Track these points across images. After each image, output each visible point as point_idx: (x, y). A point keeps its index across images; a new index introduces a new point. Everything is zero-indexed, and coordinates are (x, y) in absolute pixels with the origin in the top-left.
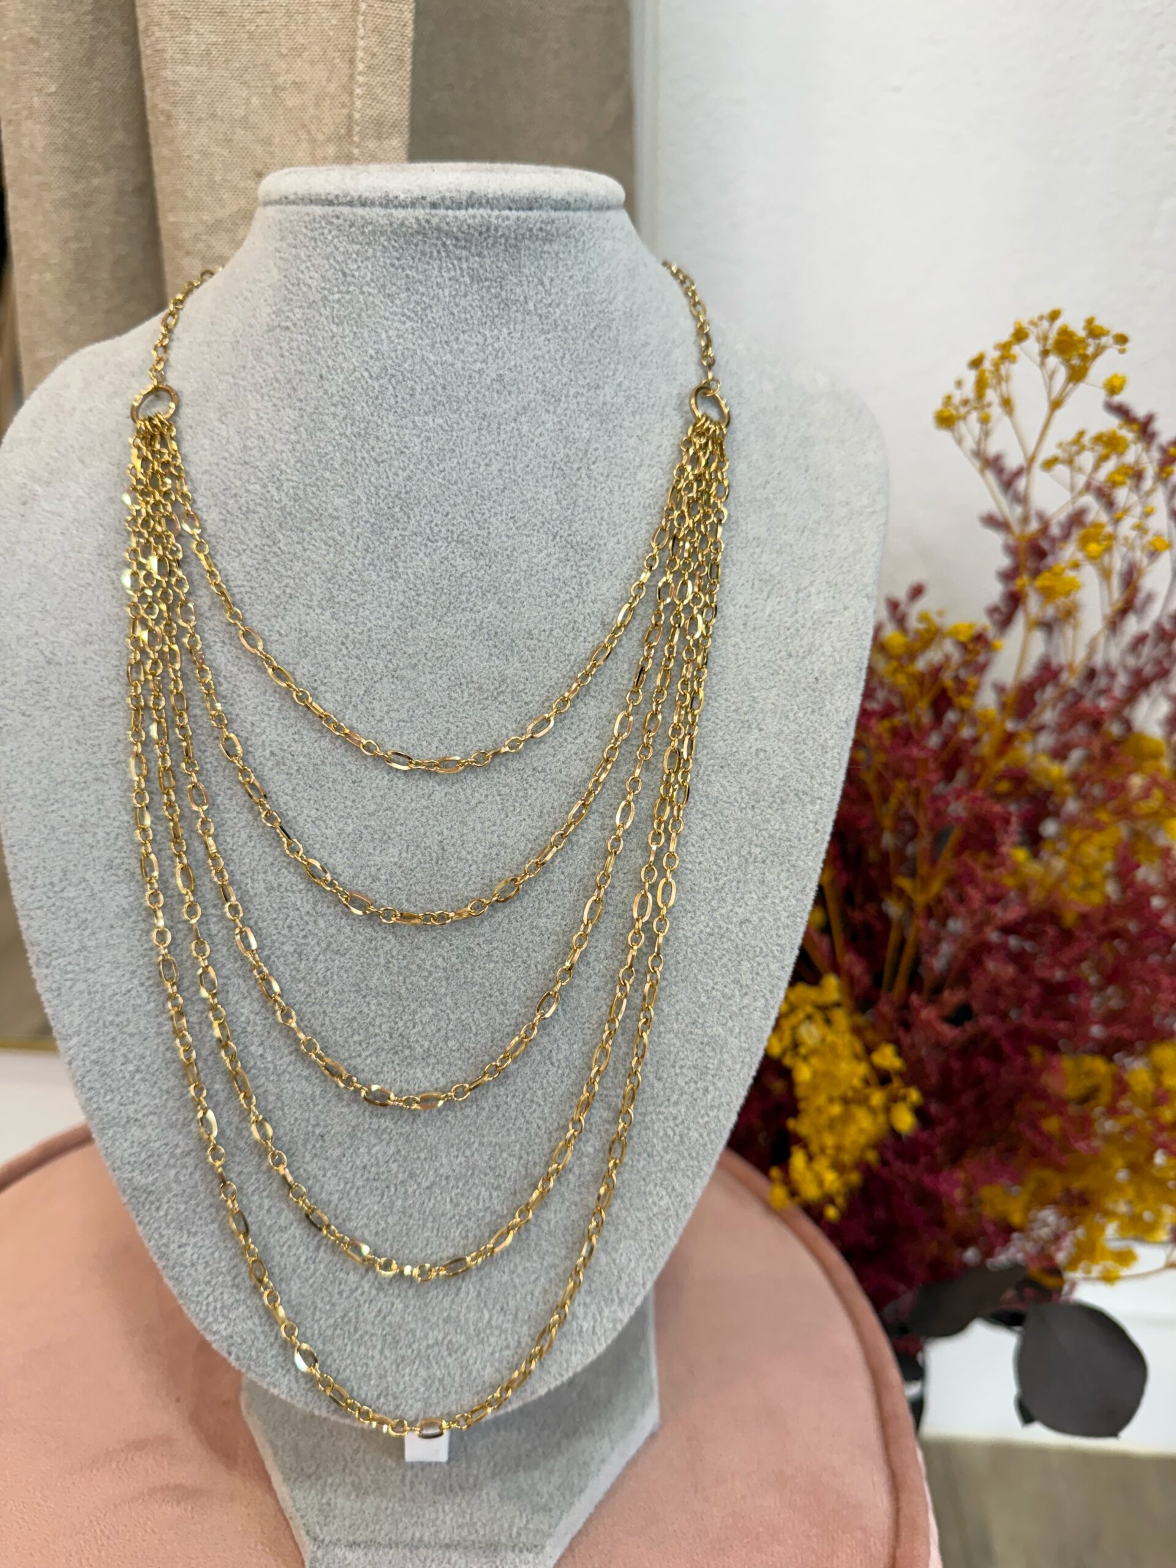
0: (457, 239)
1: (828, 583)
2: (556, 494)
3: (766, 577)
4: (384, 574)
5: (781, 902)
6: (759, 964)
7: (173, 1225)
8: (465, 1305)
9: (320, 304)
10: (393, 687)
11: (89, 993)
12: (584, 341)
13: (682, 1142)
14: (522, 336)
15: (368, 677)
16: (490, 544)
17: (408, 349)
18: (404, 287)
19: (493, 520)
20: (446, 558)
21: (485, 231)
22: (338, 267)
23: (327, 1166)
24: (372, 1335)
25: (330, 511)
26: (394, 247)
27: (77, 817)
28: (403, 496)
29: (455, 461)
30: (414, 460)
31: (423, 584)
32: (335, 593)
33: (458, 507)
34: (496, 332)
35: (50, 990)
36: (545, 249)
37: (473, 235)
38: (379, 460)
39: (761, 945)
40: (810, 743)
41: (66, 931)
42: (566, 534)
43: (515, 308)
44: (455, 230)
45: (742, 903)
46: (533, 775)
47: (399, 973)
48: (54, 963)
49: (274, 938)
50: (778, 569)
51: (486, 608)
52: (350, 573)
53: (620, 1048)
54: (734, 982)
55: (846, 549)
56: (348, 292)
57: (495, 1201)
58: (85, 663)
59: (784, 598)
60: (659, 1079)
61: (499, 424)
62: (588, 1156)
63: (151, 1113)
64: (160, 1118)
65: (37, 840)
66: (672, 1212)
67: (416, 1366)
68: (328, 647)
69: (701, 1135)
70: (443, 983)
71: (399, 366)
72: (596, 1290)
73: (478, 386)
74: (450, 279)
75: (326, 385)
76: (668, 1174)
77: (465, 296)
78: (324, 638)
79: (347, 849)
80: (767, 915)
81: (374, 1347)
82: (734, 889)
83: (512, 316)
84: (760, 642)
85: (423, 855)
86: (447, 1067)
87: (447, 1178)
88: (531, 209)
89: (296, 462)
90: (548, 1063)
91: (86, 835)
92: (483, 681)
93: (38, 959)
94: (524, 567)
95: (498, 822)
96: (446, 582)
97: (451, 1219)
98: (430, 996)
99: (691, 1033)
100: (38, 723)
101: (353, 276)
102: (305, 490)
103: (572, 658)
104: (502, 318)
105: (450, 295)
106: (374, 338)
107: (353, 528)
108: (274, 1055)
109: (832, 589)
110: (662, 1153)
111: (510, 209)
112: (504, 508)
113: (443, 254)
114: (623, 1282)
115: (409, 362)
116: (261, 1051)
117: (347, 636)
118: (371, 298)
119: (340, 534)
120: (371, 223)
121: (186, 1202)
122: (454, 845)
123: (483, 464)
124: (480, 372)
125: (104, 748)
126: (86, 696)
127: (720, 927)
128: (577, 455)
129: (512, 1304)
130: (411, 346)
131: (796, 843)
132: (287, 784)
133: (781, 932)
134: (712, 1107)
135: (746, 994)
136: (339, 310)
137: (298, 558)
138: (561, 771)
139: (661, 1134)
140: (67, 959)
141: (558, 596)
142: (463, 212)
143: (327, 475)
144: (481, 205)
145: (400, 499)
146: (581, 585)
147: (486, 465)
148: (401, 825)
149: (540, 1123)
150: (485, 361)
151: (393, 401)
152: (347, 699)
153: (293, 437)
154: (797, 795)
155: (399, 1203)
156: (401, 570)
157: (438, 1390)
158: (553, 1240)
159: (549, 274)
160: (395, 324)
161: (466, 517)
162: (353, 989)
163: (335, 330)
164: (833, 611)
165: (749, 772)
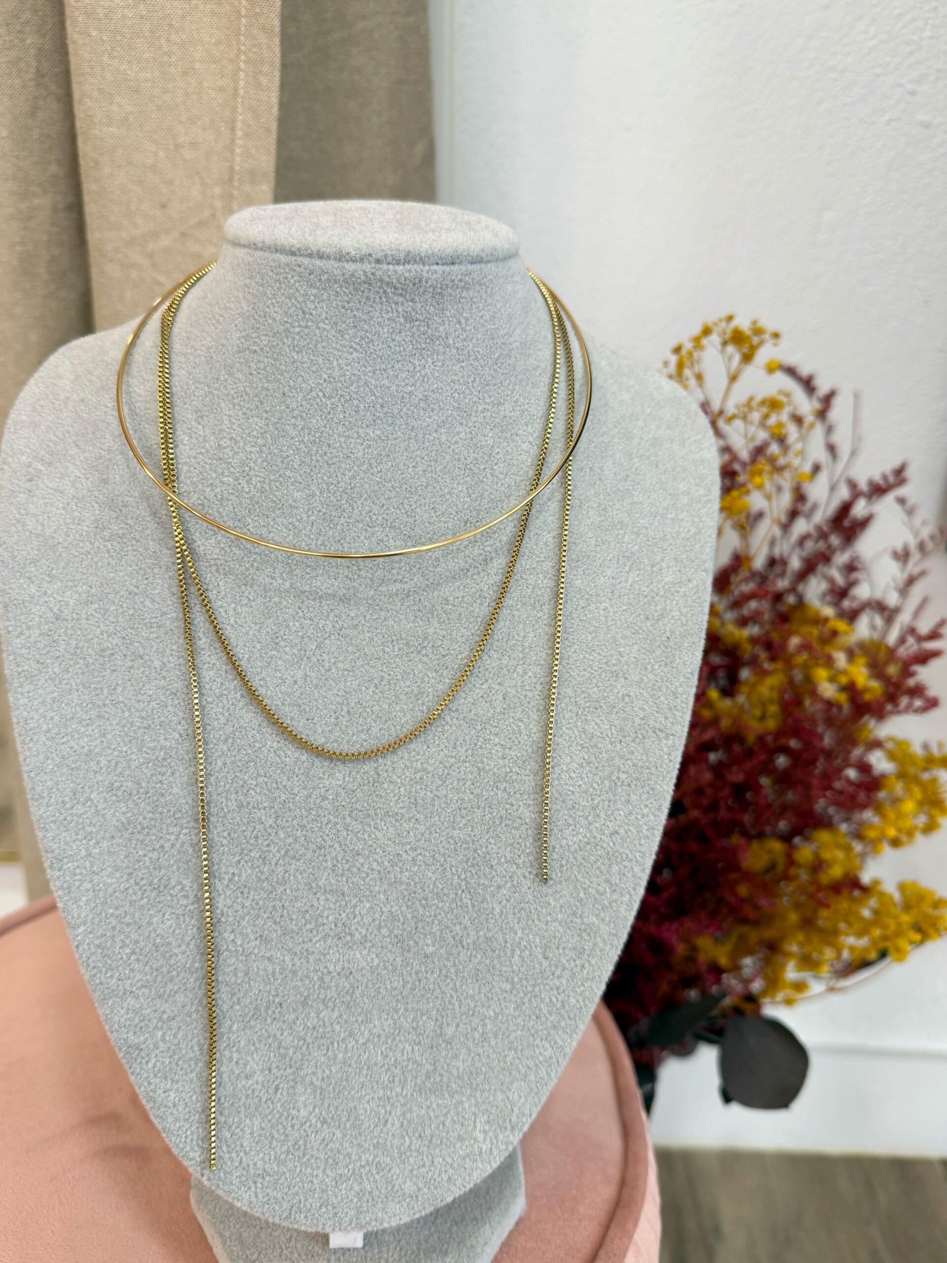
0: (395, 288)
1: (675, 559)
2: (467, 489)
3: (628, 554)
5: (643, 817)
6: (625, 867)
7: (159, 1075)
8: (390, 1134)
9: (284, 334)
10: (339, 643)
11: (94, 891)
12: (490, 368)
13: (563, 1006)
14: (443, 365)
15: (319, 635)
17: (354, 375)
18: (352, 325)
19: (418, 510)
20: (382, 541)
21: (418, 282)
22: (298, 306)
23: (284, 1028)
24: (317, 1158)
25: (291, 502)
26: (345, 292)
27: (83, 747)
28: (349, 491)
29: (390, 464)
30: (358, 463)
33: (391, 500)
34: (423, 362)
35: (62, 888)
36: (463, 295)
37: (408, 286)
38: (330, 462)
39: (628, 852)
40: (664, 690)
41: (74, 841)
43: (438, 342)
44: (394, 281)
45: (612, 818)
47: (342, 875)
48: (65, 867)
49: (244, 846)
50: (637, 547)
53: (516, 933)
54: (607, 881)
55: (688, 531)
56: (307, 327)
57: (416, 1054)
58: (87, 619)
59: (642, 572)
60: (546, 958)
61: (424, 434)
62: (490, 1018)
63: (143, 986)
64: (150, 989)
65: (50, 767)
66: (554, 1060)
67: (350, 1183)
69: (578, 1001)
70: (378, 883)
71: (347, 388)
72: (494, 1120)
73: (408, 405)
74: (389, 319)
75: (288, 401)
76: (552, 1032)
77: (400, 333)
79: (302, 774)
80: (631, 828)
81: (318, 1167)
82: (606, 808)
83: (436, 348)
84: (625, 608)
85: (362, 778)
86: (380, 950)
87: (379, 1036)
88: (453, 263)
89: (263, 462)
90: (460, 946)
91: (92, 764)
92: (409, 638)
93: (52, 863)
95: (422, 753)
97: (381, 1068)
98: (368, 893)
99: (572, 922)
100: (50, 670)
101: (311, 314)
102: (270, 484)
103: (480, 620)
104: (428, 350)
105: (388, 332)
106: (328, 365)
107: (309, 516)
108: (243, 940)
109: (679, 564)
110: (547, 1015)
111: (437, 264)
112: (427, 501)
113: (384, 300)
114: (515, 1114)
115: (355, 385)
116: (232, 937)
118: (325, 333)
119: (298, 520)
120: (327, 273)
121: (170, 1057)
122: (386, 771)
123: (411, 466)
124: (410, 393)
125: (106, 691)
126: (88, 647)
127: (595, 838)
128: (484, 458)
129: (428, 1132)
130: (357, 372)
131: (654, 770)
133: (643, 841)
134: (587, 980)
135: (615, 891)
136: (298, 341)
138: (470, 711)
139: (547, 1000)
140: (76, 864)
142: (401, 267)
143: (288, 473)
144: (415, 261)
145: (346, 493)
147: (414, 467)
149: (453, 993)
150: (414, 385)
151: (342, 417)
152: (303, 652)
153: (260, 441)
154: (654, 732)
155: (341, 1056)
157: (368, 1201)
158: (460, 1083)
159: (465, 315)
160: (345, 355)
161: (398, 508)
162: (306, 887)
163: (296, 357)
164: (680, 582)
165: (617, 713)
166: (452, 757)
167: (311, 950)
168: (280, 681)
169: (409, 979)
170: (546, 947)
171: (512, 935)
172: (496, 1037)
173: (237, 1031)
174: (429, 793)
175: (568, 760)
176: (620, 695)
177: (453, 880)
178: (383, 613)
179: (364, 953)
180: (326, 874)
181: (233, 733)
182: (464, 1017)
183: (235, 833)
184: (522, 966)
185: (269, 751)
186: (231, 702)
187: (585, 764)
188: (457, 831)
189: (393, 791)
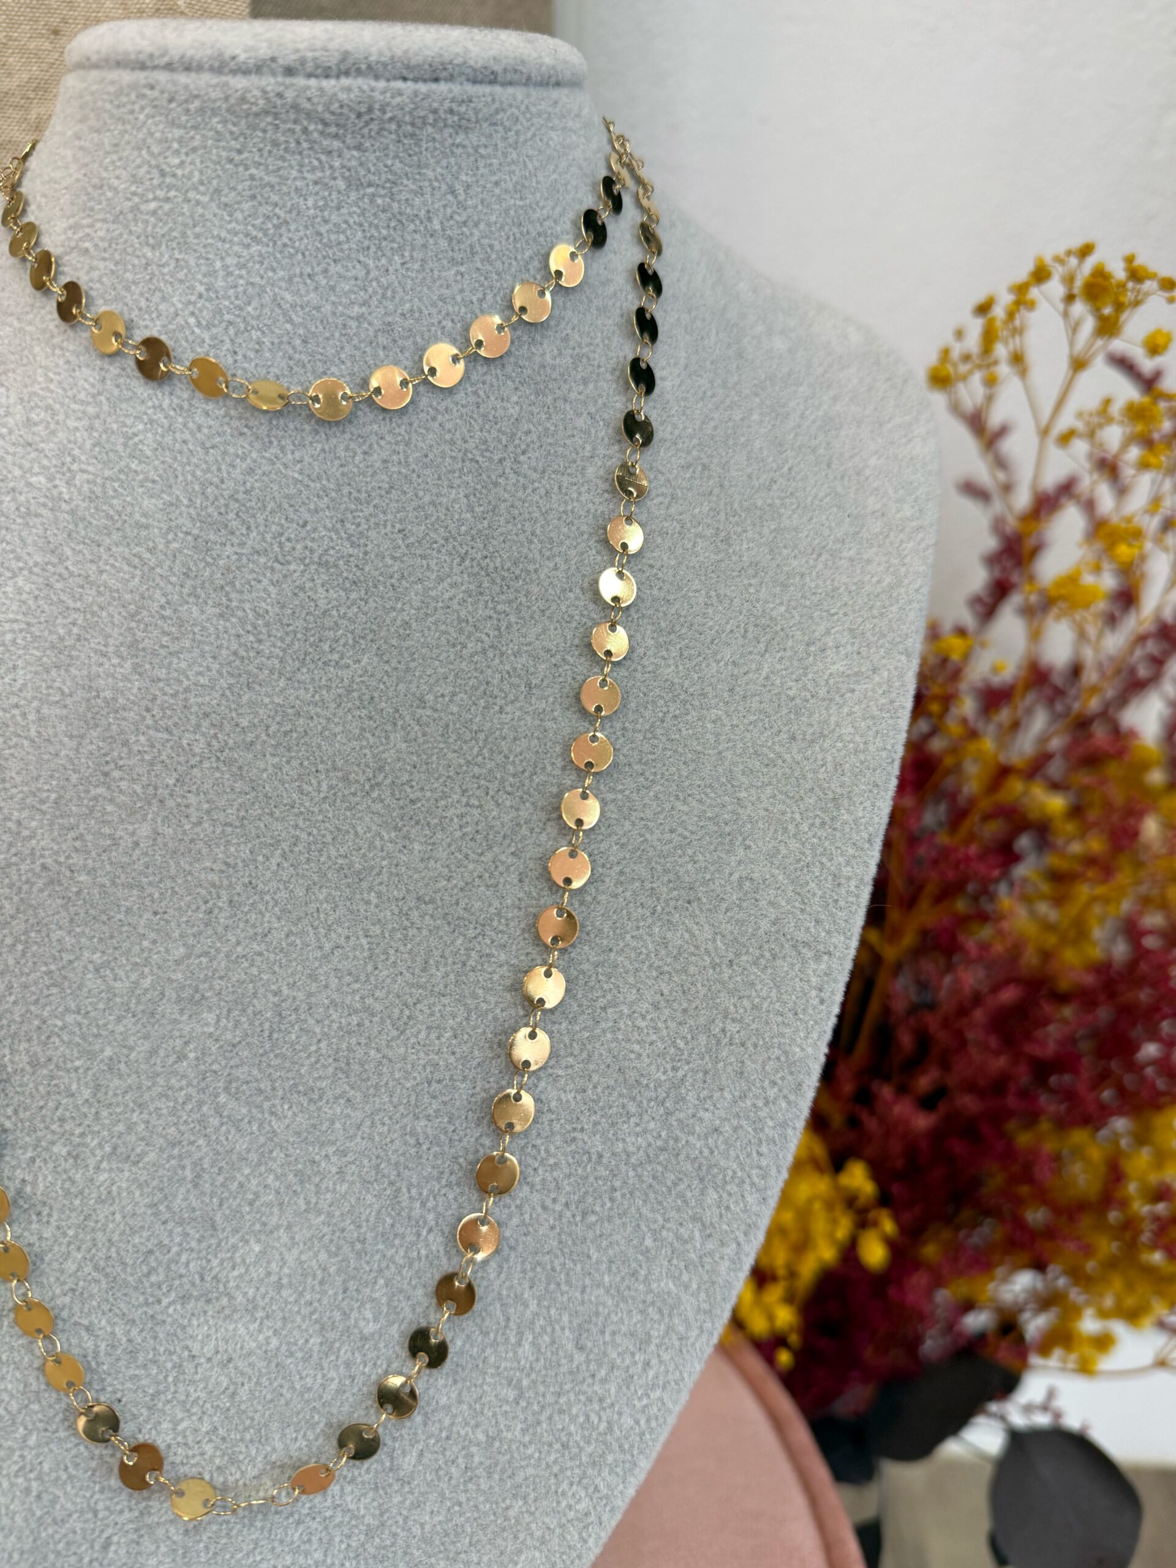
0: (326, 124)
1: (851, 630)
2: (466, 496)
3: (764, 621)
4: (210, 610)
5: (767, 1103)
6: (730, 1194)
9: (130, 216)
10: (217, 775)
13: (610, 1428)
14: (423, 268)
16: (367, 569)
17: (253, 285)
18: (248, 193)
19: (372, 534)
20: (302, 588)
21: (366, 111)
22: (153, 162)
25: (137, 516)
26: (232, 133)
28: (241, 496)
29: (319, 446)
31: (267, 625)
32: (140, 635)
33: (321, 514)
34: (384, 261)
36: (458, 141)
37: (348, 119)
38: (208, 445)
39: (735, 1166)
40: (817, 871)
42: (479, 556)
43: (412, 227)
44: (320, 108)
45: (709, 1104)
46: (417, 908)
47: (213, 1194)
49: (39, 1134)
50: (783, 609)
51: (359, 661)
52: (162, 607)
53: (526, 1305)
54: (695, 1218)
55: (879, 582)
56: (167, 200)
57: (349, 1499)
59: (789, 654)
60: (581, 1348)
62: (478, 1445)
66: (593, 1518)
68: (126, 714)
69: (637, 1422)
70: (275, 1210)
71: (241, 309)
73: (355, 341)
74: (316, 183)
76: (590, 1471)
77: (338, 208)
78: (121, 701)
80: (744, 1123)
82: (698, 1084)
83: (409, 238)
84: (753, 718)
85: (251, 1024)
86: (279, 1324)
88: (436, 80)
89: (94, 445)
92: (350, 768)
94: (416, 601)
95: (363, 978)
96: (300, 623)
98: (258, 1227)
99: (629, 1288)
101: (174, 175)
102: (103, 486)
103: (482, 736)
104: (393, 241)
105: (316, 207)
106: (204, 268)
107: (168, 542)
109: (857, 641)
110: (582, 1443)
111: (405, 79)
112: (390, 517)
113: (305, 145)
115: (254, 303)
117: (154, 699)
118: (200, 209)
119: (150, 551)
120: (197, 96)
122: (296, 1010)
123: (359, 451)
124: (360, 318)
127: (677, 1140)
128: (500, 441)
130: (258, 280)
131: (790, 1018)
132: (64, 914)
134: (654, 1387)
135: (710, 1236)
136: (154, 227)
137: (91, 583)
138: (457, 904)
139: (581, 1419)
141: (465, 647)
142: (333, 82)
143: (134, 465)
144: (359, 72)
145: (237, 500)
146: (499, 629)
147: (365, 453)
148: (221, 978)
150: (365, 303)
152: (151, 789)
153: (91, 410)
154: (794, 947)
156: (235, 604)
158: (429, 1549)
159: (464, 178)
160: (236, 248)
161: (333, 529)
162: (149, 1212)
163: (149, 254)
164: (856, 674)
165: (727, 910)
166: (420, 987)
167: (159, 1317)
168: (108, 842)
169: (333, 1374)
170: (581, 1330)
171: (520, 1308)
172: (490, 1476)
173: (38, 1445)
174: (372, 1052)
175: (632, 996)
176: (736, 876)
177: (411, 1209)
178: (301, 721)
179: (251, 1328)
180: (183, 1190)
181: (26, 932)
182: (432, 1441)
183: (26, 1109)
184: (537, 1360)
185: (86, 967)
186: (24, 878)
187: (663, 1004)
188: (423, 1123)
189: (305, 1048)
